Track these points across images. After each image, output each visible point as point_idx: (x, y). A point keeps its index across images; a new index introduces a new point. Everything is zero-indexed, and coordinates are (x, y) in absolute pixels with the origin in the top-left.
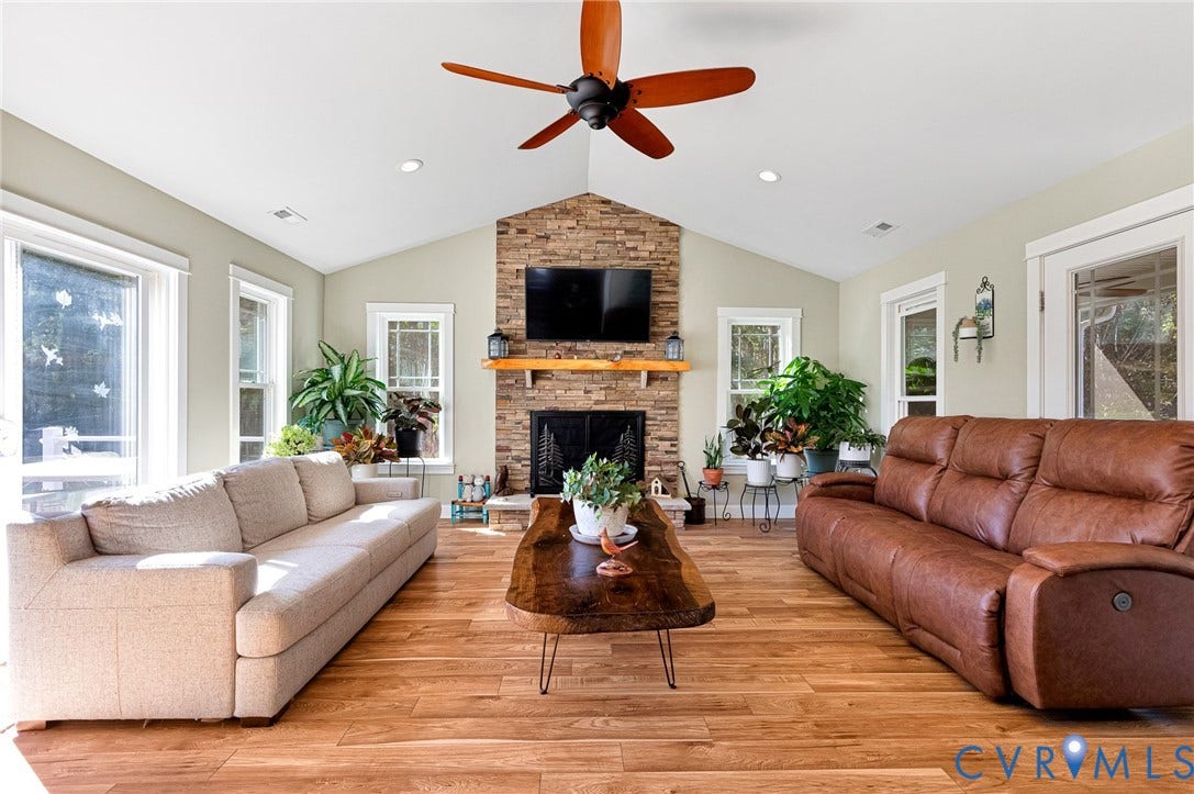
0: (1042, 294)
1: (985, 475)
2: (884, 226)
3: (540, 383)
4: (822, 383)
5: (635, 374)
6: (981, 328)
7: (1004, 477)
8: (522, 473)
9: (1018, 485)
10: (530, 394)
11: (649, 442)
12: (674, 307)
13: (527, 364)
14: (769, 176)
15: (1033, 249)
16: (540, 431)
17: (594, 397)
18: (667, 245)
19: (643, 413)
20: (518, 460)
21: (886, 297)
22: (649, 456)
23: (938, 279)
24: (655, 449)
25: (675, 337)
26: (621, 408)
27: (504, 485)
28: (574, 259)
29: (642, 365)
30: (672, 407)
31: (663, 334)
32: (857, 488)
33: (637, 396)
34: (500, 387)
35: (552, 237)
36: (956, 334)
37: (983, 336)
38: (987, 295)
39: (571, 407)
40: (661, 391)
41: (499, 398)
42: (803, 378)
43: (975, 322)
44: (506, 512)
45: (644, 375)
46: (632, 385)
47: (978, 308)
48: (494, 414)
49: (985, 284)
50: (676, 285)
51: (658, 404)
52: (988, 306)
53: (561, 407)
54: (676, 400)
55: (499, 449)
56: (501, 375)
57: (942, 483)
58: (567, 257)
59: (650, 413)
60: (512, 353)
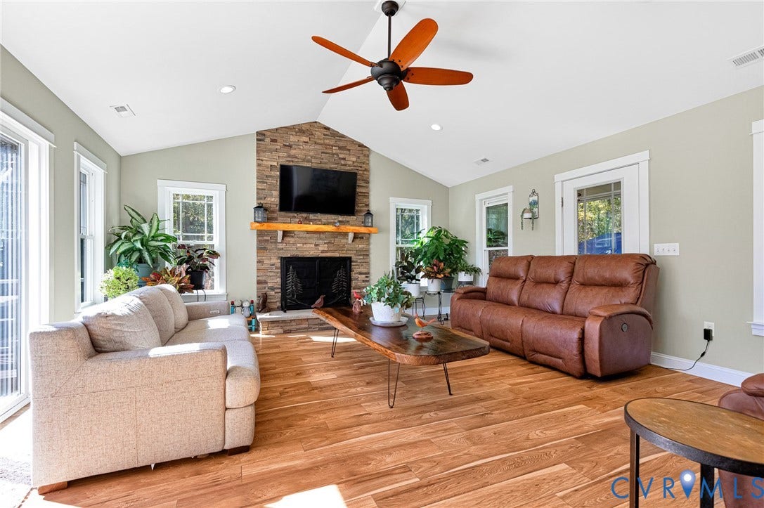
0: (562, 198)
1: (547, 282)
2: (485, 160)
3: (287, 239)
4: (447, 241)
5: (346, 234)
6: (533, 213)
7: (556, 282)
8: (275, 297)
9: (564, 285)
10: (280, 246)
11: (353, 275)
12: (366, 195)
13: (279, 227)
14: (436, 127)
15: (558, 178)
16: (287, 270)
17: (321, 248)
18: (362, 159)
19: (350, 258)
20: (272, 289)
21: (478, 197)
22: (353, 284)
23: (509, 189)
24: (357, 279)
25: (369, 213)
26: (337, 255)
27: (264, 306)
28: (308, 161)
29: (351, 229)
30: (366, 254)
31: (361, 211)
32: (478, 294)
33: (347, 247)
34: (259, 241)
35: (293, 146)
36: (522, 216)
37: (534, 218)
38: (535, 198)
39: (307, 254)
40: (360, 245)
41: (259, 249)
42: (437, 238)
43: (531, 210)
44: (273, 322)
45: (351, 236)
46: (344, 241)
47: (530, 204)
48: (255, 259)
49: (534, 193)
50: (368, 182)
51: (359, 252)
52: (535, 203)
53: (300, 255)
54: (368, 250)
55: (259, 282)
56: (260, 233)
57: (525, 287)
58: (304, 160)
59: (354, 258)
60: (269, 220)
